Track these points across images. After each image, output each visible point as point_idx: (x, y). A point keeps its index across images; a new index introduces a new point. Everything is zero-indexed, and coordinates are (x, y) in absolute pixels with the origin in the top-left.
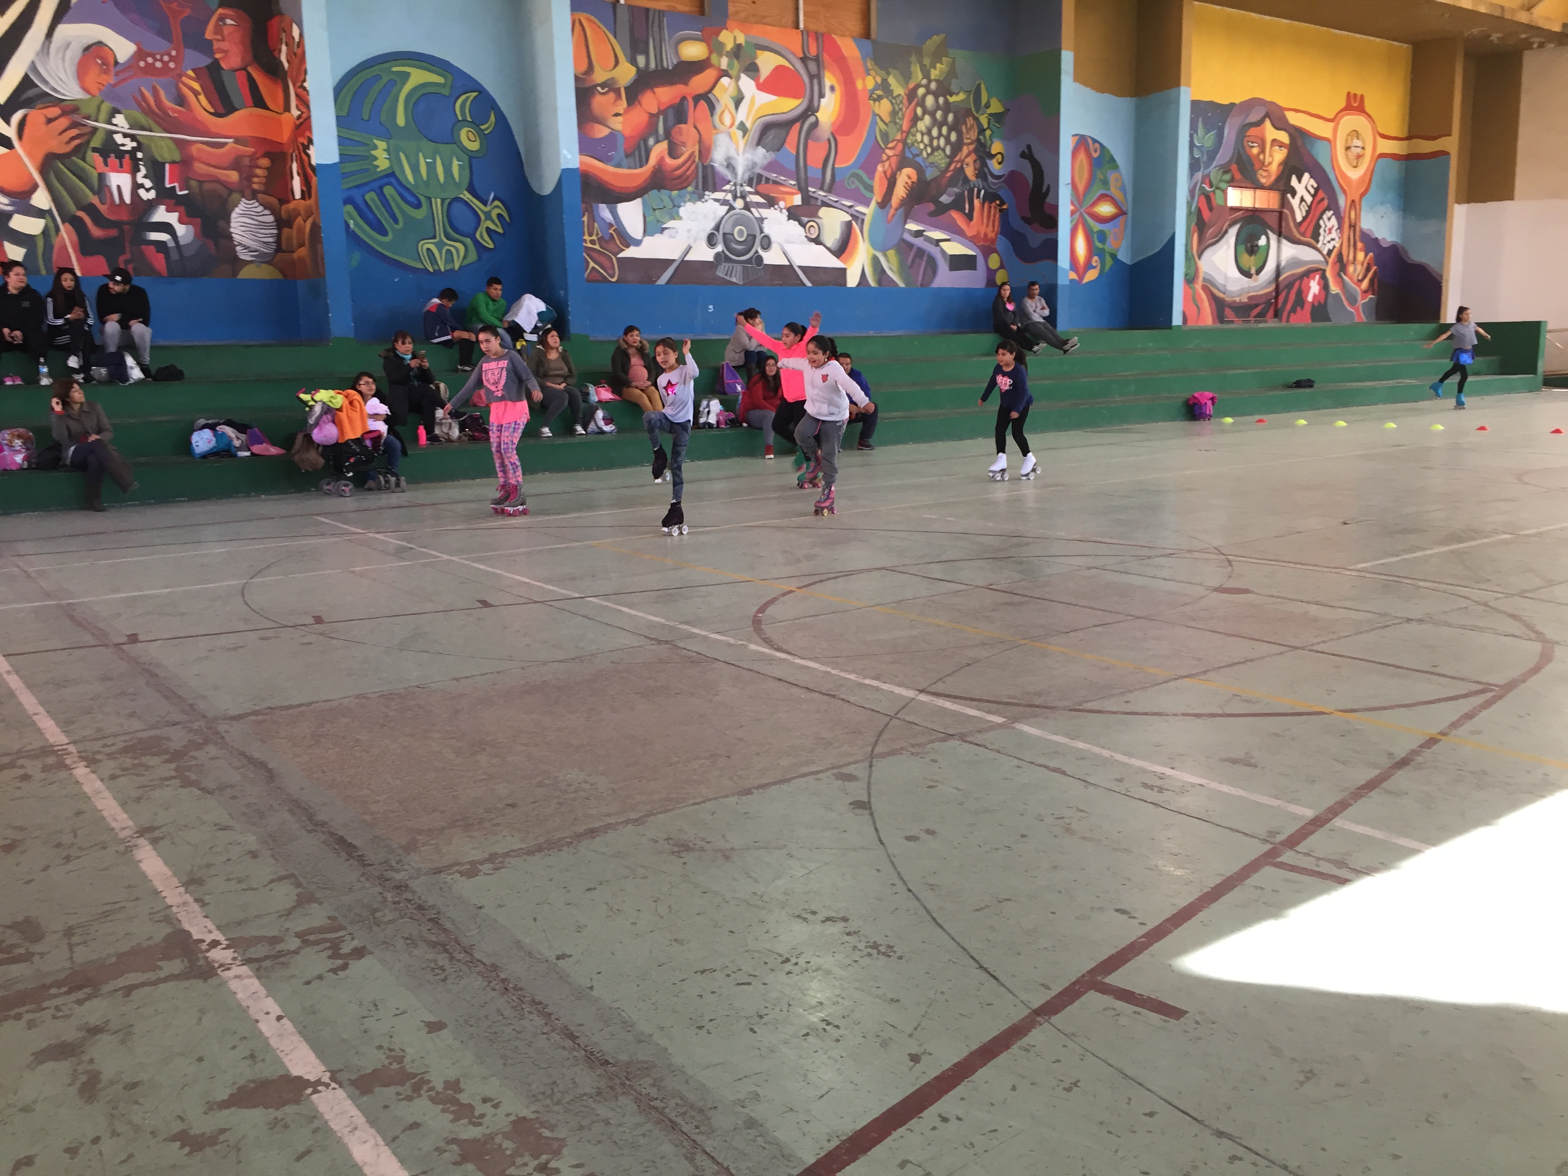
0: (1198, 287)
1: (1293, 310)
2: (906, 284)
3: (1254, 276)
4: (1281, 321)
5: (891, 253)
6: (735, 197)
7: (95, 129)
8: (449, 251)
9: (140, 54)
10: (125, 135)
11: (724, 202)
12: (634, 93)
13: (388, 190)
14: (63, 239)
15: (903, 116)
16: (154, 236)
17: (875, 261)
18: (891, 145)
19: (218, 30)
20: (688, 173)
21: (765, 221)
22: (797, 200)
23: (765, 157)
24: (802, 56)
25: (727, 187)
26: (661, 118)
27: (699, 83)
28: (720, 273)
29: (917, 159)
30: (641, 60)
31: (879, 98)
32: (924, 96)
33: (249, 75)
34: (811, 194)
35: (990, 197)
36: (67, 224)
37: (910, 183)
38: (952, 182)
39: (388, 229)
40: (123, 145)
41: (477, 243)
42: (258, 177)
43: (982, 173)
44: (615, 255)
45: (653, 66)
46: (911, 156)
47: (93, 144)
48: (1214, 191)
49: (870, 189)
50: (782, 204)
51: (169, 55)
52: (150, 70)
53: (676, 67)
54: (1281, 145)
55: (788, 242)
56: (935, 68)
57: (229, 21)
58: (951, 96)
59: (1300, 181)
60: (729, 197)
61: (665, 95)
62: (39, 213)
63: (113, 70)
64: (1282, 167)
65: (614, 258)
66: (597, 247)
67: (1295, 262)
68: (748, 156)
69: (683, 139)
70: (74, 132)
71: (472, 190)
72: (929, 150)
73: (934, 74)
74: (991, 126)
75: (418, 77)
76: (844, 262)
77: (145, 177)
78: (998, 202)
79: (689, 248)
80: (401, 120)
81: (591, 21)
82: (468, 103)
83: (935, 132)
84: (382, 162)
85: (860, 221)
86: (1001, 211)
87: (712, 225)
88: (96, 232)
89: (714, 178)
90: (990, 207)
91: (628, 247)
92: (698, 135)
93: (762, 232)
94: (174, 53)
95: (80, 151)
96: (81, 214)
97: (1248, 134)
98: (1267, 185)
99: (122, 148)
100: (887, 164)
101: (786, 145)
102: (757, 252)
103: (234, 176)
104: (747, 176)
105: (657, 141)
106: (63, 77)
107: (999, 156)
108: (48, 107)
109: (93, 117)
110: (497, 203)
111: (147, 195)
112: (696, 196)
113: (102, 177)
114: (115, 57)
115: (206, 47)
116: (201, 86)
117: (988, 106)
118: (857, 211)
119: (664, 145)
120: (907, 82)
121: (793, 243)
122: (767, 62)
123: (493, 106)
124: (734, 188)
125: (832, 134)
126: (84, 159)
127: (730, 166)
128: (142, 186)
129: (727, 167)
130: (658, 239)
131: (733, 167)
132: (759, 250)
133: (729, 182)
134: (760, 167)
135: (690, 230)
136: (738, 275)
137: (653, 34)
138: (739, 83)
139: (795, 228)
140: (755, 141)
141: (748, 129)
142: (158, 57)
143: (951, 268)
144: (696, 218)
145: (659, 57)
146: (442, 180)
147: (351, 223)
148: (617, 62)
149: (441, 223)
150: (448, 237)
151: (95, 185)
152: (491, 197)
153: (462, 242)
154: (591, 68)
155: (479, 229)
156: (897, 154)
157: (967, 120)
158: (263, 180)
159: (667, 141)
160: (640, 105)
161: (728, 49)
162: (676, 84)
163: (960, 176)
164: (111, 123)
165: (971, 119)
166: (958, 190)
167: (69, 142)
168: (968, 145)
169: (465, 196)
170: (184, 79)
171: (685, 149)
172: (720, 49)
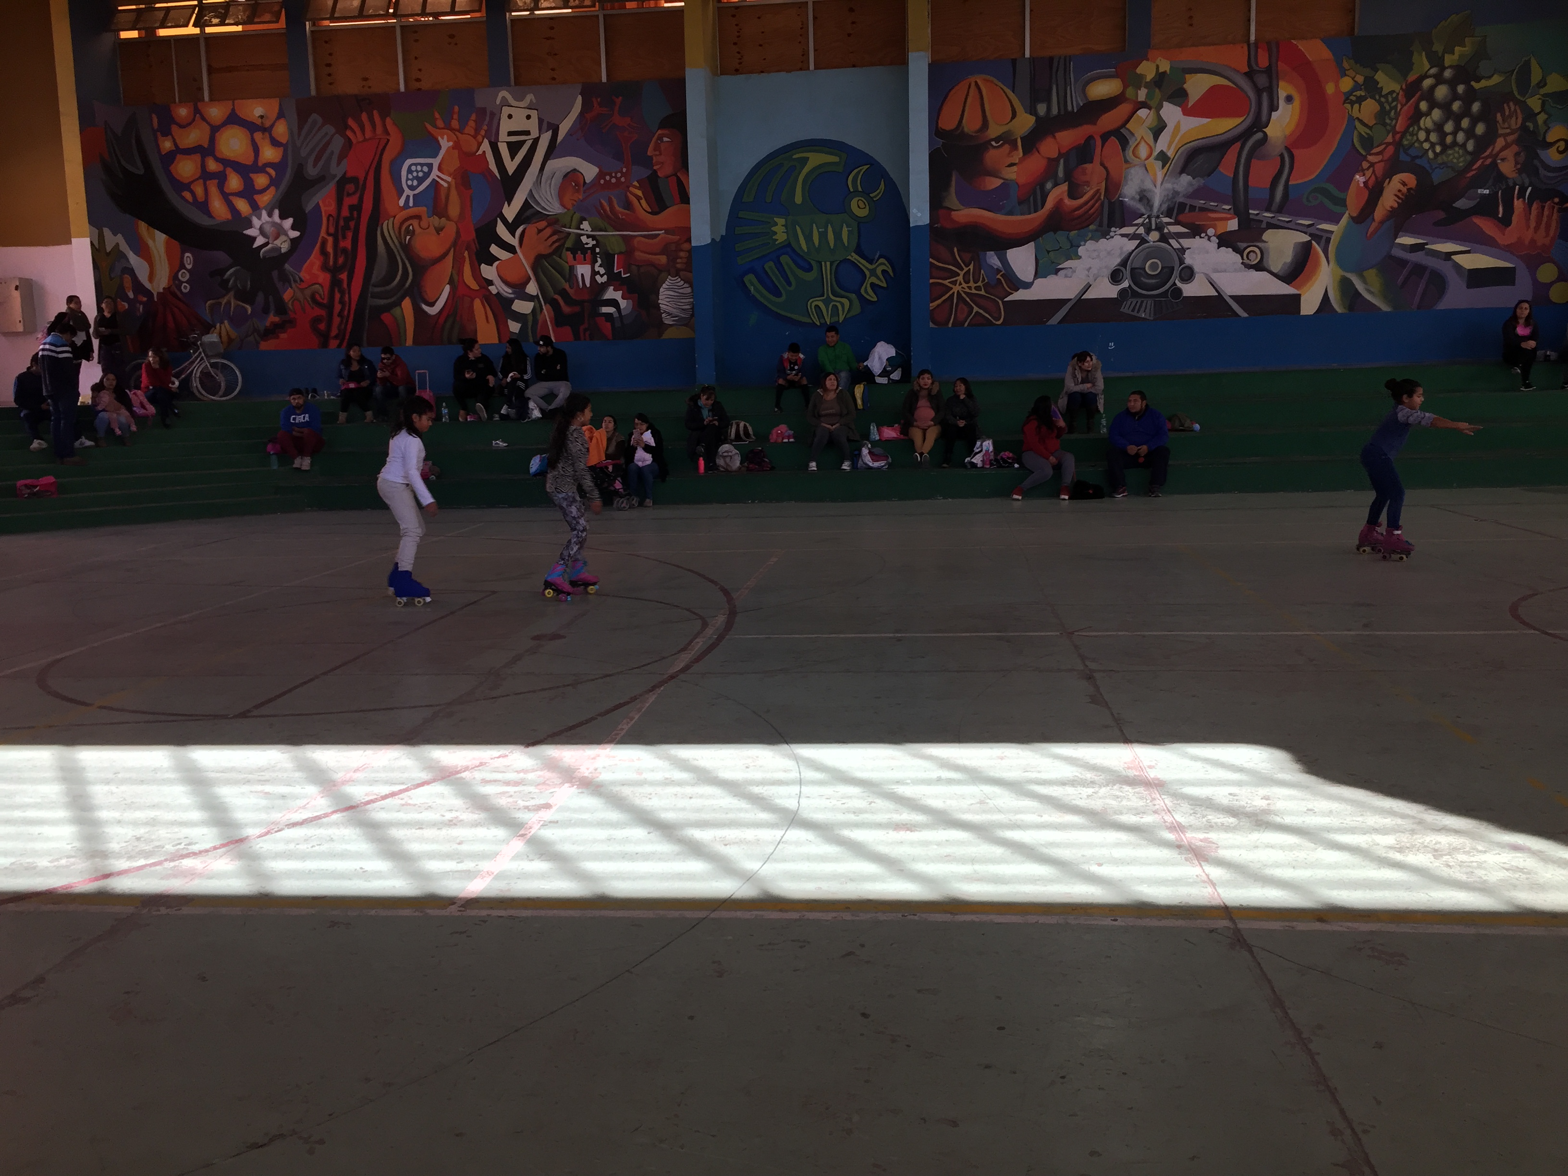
2: (1394, 308)
5: (1371, 274)
6: (1148, 230)
7: (569, 234)
8: (835, 307)
9: (601, 175)
10: (588, 236)
11: (1134, 237)
12: (1031, 142)
13: (785, 259)
14: (545, 316)
15: (1398, 115)
16: (605, 310)
17: (1345, 286)
18: (1374, 151)
19: (657, 148)
21: (1187, 252)
22: (1233, 225)
23: (1190, 184)
24: (1247, 70)
25: (1140, 221)
26: (1062, 161)
27: (1109, 120)
28: (1125, 309)
29: (1418, 161)
31: (1360, 100)
32: (1432, 88)
33: (678, 178)
34: (1251, 217)
35: (1541, 195)
36: (548, 305)
37: (1404, 190)
39: (783, 292)
40: (587, 244)
41: (861, 297)
42: (681, 258)
43: (1530, 165)
44: (1002, 299)
46: (1408, 159)
47: (566, 246)
49: (1343, 203)
50: (1211, 231)
51: (621, 172)
53: (1082, 109)
55: (1216, 271)
56: (1452, 53)
57: (665, 139)
58: (1478, 80)
60: (1141, 230)
61: (1068, 138)
62: (530, 298)
63: (582, 189)
65: (1000, 302)
66: (983, 292)
68: (1169, 186)
69: (1087, 178)
70: (555, 237)
71: (859, 251)
72: (1438, 149)
73: (1449, 60)
74: (1548, 108)
75: (816, 159)
76: (1297, 288)
77: (600, 266)
78: (1557, 200)
79: (1088, 287)
80: (798, 199)
81: (988, 81)
82: (860, 176)
83: (1449, 127)
84: (781, 235)
85: (1323, 240)
86: (1559, 210)
87: (1118, 260)
88: (566, 309)
89: (1123, 214)
90: (1543, 207)
91: (1017, 290)
92: (1105, 172)
93: (1182, 262)
94: (624, 170)
95: (558, 251)
96: (557, 297)
99: (586, 246)
100: (1369, 173)
101: (1220, 168)
102: (1175, 284)
103: (663, 259)
104: (1165, 207)
105: (1056, 185)
106: (550, 200)
107: (1561, 144)
108: (538, 222)
109: (568, 226)
110: (882, 260)
111: (600, 280)
113: (572, 269)
114: (584, 179)
115: (647, 162)
116: (643, 193)
117: (1542, 83)
118: (1320, 230)
119: (1064, 187)
120: (1405, 74)
121: (1225, 271)
122: (1198, 85)
123: (883, 174)
124: (1147, 221)
125: (1287, 148)
127: (1144, 197)
128: (598, 273)
129: (1141, 200)
130: (1052, 280)
131: (1148, 199)
132: (1177, 282)
133: (1141, 215)
134: (1184, 196)
135: (1090, 268)
136: (1148, 310)
137: (1057, 80)
138: (1160, 112)
139: (1228, 256)
140: (1179, 170)
141: (1170, 158)
142: (613, 175)
143: (1469, 286)
144: (1098, 256)
145: (1063, 102)
146: (832, 245)
147: (752, 289)
148: (1014, 115)
149: (829, 280)
150: (835, 294)
151: (567, 276)
152: (877, 256)
153: (847, 297)
154: (985, 125)
155: (865, 284)
156: (1386, 158)
157: (1505, 105)
158: (685, 260)
159: (1067, 183)
160: (1038, 152)
161: (1148, 79)
162: (1081, 125)
163: (1491, 174)
164: (579, 229)
165: (1511, 104)
166: (1487, 192)
167: (552, 245)
168: (1505, 136)
169: (852, 257)
170: (631, 189)
171: (1089, 189)
172: (1138, 81)
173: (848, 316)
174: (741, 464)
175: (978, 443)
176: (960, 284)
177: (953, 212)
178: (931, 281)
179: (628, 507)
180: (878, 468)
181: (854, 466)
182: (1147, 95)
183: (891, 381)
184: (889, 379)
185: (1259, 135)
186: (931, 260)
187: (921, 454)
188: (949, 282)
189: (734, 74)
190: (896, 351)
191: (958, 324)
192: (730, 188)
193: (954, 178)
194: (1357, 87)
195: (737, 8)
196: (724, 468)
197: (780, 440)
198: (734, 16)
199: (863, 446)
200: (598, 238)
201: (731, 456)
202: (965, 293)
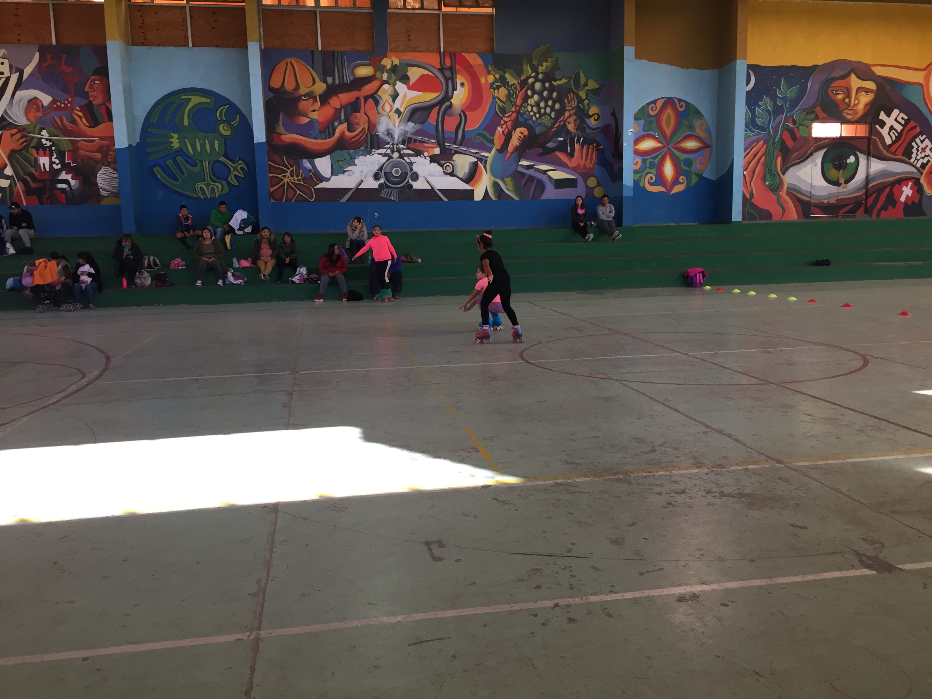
0: (783, 194)
1: (884, 208)
2: (520, 198)
3: (843, 184)
4: (871, 216)
5: (508, 180)
6: (393, 152)
7: (33, 137)
9: (54, 102)
10: (47, 140)
11: (385, 155)
12: (325, 98)
13: (179, 159)
14: (18, 189)
15: (517, 96)
16: (60, 186)
17: (496, 185)
18: (506, 115)
19: (91, 87)
20: (361, 140)
21: (414, 164)
22: (437, 151)
23: (413, 127)
24: (440, 67)
25: (388, 146)
26: (343, 110)
27: (368, 89)
28: (383, 194)
29: (528, 122)
30: (330, 80)
31: (498, 88)
32: (533, 84)
33: (107, 106)
34: (446, 147)
35: (587, 142)
36: (20, 182)
37: (522, 136)
38: (558, 134)
40: (46, 144)
41: (229, 183)
43: (581, 126)
45: (337, 82)
46: (523, 120)
47: (32, 145)
48: (798, 127)
49: (492, 142)
50: (426, 154)
51: (68, 101)
52: (59, 108)
53: (352, 82)
54: (867, 91)
55: (430, 175)
56: (542, 66)
57: (97, 82)
58: (555, 81)
59: (889, 115)
60: (389, 151)
61: (345, 97)
62: (7, 177)
63: (41, 110)
64: (869, 107)
65: (312, 188)
66: (302, 183)
67: (884, 173)
68: (402, 127)
69: (358, 121)
70: (23, 140)
71: (226, 156)
72: (538, 116)
73: (541, 69)
74: (589, 97)
75: (195, 100)
76: (472, 186)
77: (56, 158)
78: (595, 145)
79: (362, 181)
80: (186, 123)
81: (298, 62)
82: (224, 111)
83: (542, 105)
84: (176, 144)
85: (483, 162)
86: (597, 150)
87: (377, 168)
88: (33, 185)
89: (378, 142)
90: (589, 148)
91: (321, 182)
92: (367, 118)
93: (411, 170)
94: (70, 99)
95: (26, 148)
96: (26, 177)
97: (832, 85)
98: (854, 120)
99: (45, 146)
100: (504, 126)
101: (429, 120)
102: (408, 182)
103: (99, 156)
104: (401, 139)
105: (340, 123)
106: (19, 115)
107: (596, 116)
108: (10, 129)
109: (32, 133)
110: (240, 162)
111: (56, 167)
112: (366, 152)
113: (36, 160)
114: (42, 103)
115: (86, 95)
116: (83, 114)
117: (586, 84)
118: (481, 155)
119: (345, 125)
120: (520, 76)
121: (434, 176)
122: (414, 74)
123: (238, 111)
124: (392, 146)
125: (462, 111)
126: (28, 152)
127: (389, 133)
128: (54, 163)
129: (388, 135)
130: (341, 176)
131: (391, 134)
132: (410, 181)
133: (389, 143)
134: (411, 134)
135: (362, 171)
136: (395, 196)
137: (337, 64)
138: (395, 87)
139: (435, 168)
140: (407, 119)
141: (402, 113)
142: (63, 102)
143: (556, 188)
144: (366, 165)
145: (341, 77)
146: (209, 152)
147: (159, 176)
148: (314, 82)
149: (208, 173)
150: (212, 180)
151: (33, 163)
152: (237, 159)
153: (220, 183)
154: (298, 87)
155: (230, 176)
156: (512, 120)
157: (569, 95)
158: (113, 157)
159: (346, 123)
160: (329, 104)
161: (388, 68)
162: (353, 91)
163: (563, 130)
164: (40, 135)
165: (572, 94)
166: (562, 139)
167: (21, 144)
168: (569, 110)
169: (222, 159)
170: (75, 111)
171: (358, 127)
172: (382, 69)
173: (222, 194)
174: (151, 282)
175: (298, 269)
176: (288, 177)
177: (282, 136)
178: (271, 175)
179: (73, 309)
180: (239, 284)
181: (224, 282)
182: (387, 77)
183: (245, 233)
184: (244, 232)
185: (448, 103)
186: (270, 163)
187: (264, 275)
188: (282, 176)
189: (141, 46)
190: (248, 216)
191: (288, 200)
192: (141, 113)
193: (281, 116)
194: (496, 80)
195: (141, 6)
196: (139, 284)
197: (176, 268)
198: (139, 11)
199: (228, 271)
200: (53, 140)
201: (144, 278)
202: (292, 183)
